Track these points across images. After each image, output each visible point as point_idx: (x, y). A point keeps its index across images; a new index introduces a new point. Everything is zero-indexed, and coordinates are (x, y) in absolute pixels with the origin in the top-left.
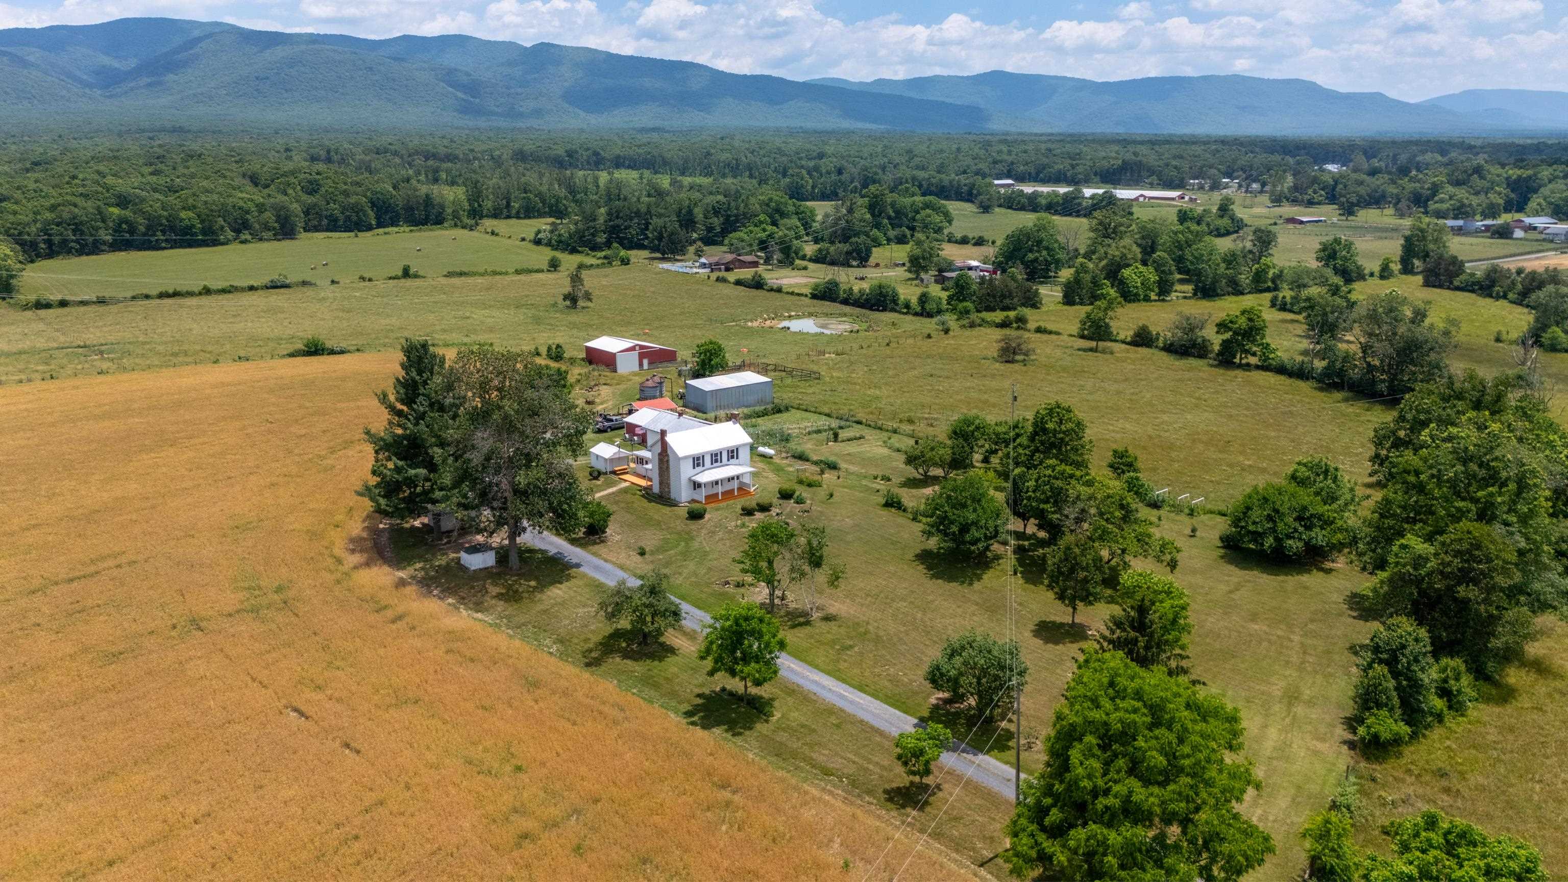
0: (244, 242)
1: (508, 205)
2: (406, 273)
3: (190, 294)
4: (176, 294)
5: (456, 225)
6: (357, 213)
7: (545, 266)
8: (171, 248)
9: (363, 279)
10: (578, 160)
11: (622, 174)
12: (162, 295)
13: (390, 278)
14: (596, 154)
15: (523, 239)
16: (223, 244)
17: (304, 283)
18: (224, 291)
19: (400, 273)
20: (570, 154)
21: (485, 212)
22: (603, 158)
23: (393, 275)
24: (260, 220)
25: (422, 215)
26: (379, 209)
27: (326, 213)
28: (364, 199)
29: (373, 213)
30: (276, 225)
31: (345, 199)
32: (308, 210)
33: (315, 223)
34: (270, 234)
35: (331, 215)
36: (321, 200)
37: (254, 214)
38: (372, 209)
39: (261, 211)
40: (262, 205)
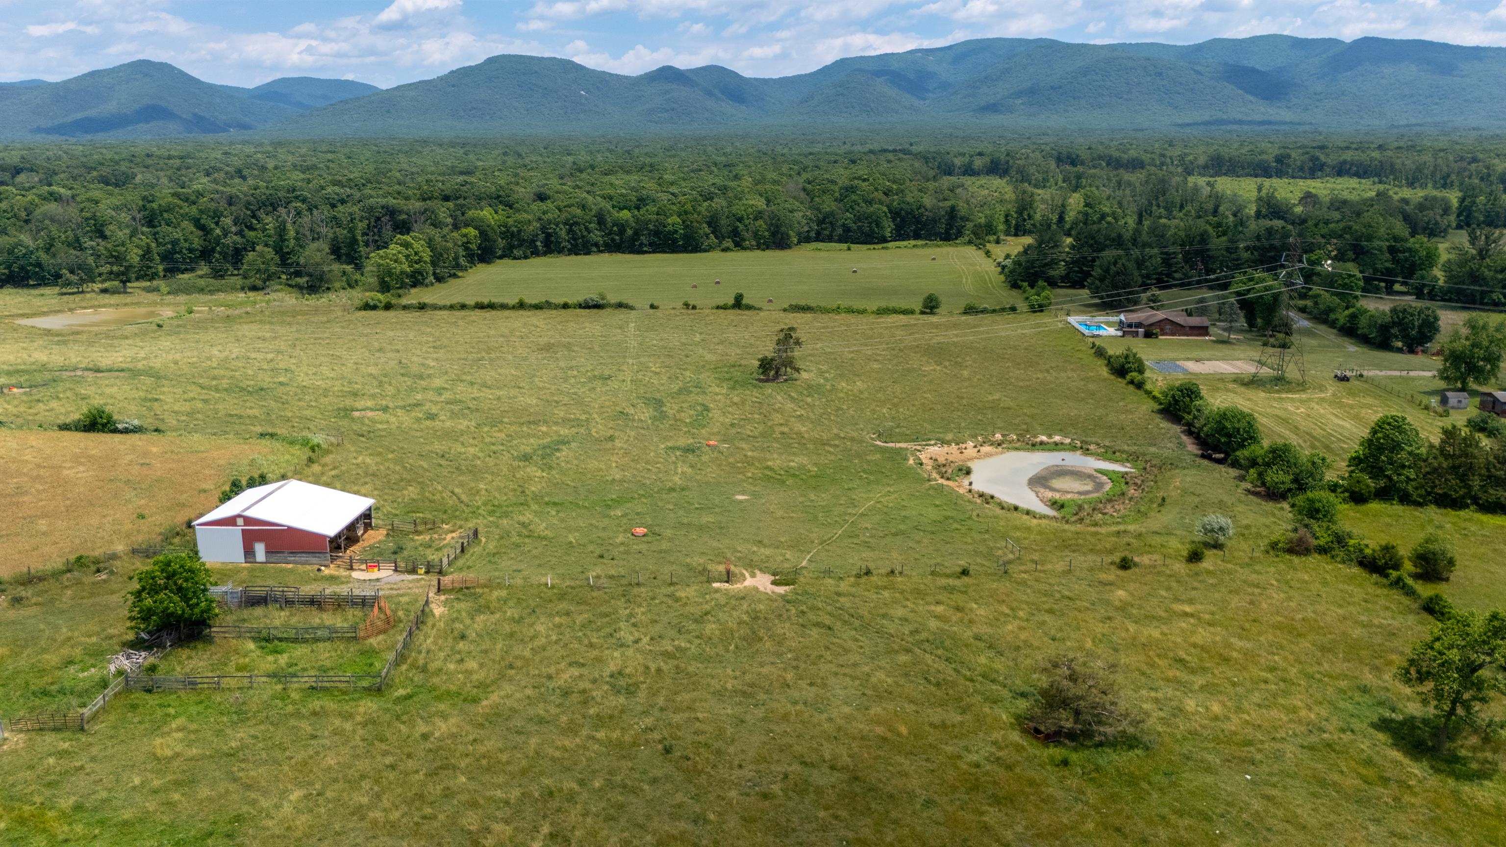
0: (725, 250)
2: (738, 303)
3: (504, 307)
4: (491, 306)
6: (870, 223)
7: (918, 306)
8: (654, 252)
9: (687, 305)
11: (1226, 185)
12: (480, 306)
13: (718, 307)
15: (999, 265)
16: (705, 251)
17: (620, 305)
18: (537, 307)
19: (731, 301)
23: (722, 303)
24: (752, 227)
25: (942, 228)
26: (903, 220)
27: (840, 223)
28: (885, 209)
29: (892, 224)
30: (766, 233)
31: (864, 208)
32: (824, 219)
33: (827, 232)
34: (754, 243)
35: (844, 225)
36: (840, 209)
37: (747, 222)
38: (894, 220)
39: (756, 219)
40: (760, 212)
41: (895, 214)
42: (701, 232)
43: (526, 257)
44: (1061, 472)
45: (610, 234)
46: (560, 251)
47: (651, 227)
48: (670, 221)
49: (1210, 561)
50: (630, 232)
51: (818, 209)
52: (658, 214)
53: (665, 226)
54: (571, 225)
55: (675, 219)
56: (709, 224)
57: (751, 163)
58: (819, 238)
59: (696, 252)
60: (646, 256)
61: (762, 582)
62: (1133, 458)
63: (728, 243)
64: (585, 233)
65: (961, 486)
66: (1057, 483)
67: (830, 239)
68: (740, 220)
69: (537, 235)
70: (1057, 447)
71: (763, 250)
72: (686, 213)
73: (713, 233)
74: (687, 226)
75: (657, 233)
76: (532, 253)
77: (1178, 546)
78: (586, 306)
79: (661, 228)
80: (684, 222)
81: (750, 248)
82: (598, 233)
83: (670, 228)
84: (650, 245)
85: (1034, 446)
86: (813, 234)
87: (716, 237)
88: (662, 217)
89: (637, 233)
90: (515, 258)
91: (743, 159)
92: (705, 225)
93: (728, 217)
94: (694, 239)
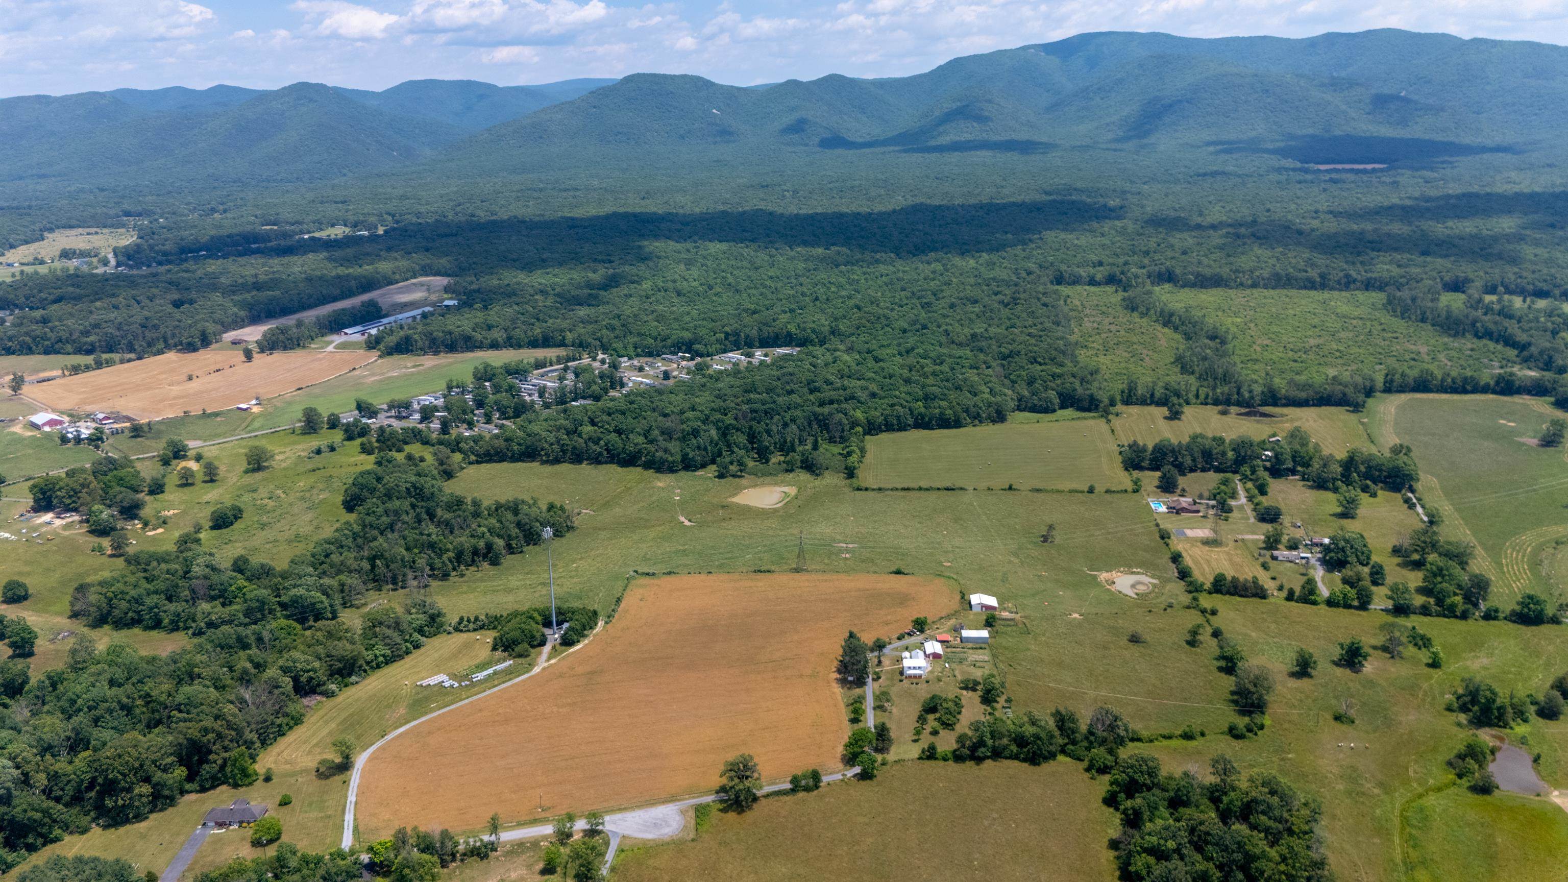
0: (975, 426)
2: (1010, 488)
3: (913, 489)
4: (908, 489)
6: (1047, 402)
8: (939, 429)
13: (1002, 489)
16: (964, 426)
18: (927, 489)
25: (1086, 405)
26: (1065, 397)
27: (1030, 401)
29: (1059, 401)
30: (995, 414)
32: (1021, 399)
33: (1023, 406)
34: (989, 421)
35: (1032, 403)
38: (1059, 395)
41: (1059, 391)
44: (1139, 583)
49: (1169, 610)
58: (1019, 409)
60: (936, 431)
61: (1076, 615)
62: (1159, 578)
63: (977, 422)
64: (904, 419)
65: (1112, 588)
66: (1138, 587)
70: (1138, 573)
77: (1163, 607)
78: (947, 489)
84: (937, 425)
85: (1133, 573)
86: (1015, 407)
87: (970, 418)
94: (959, 421)
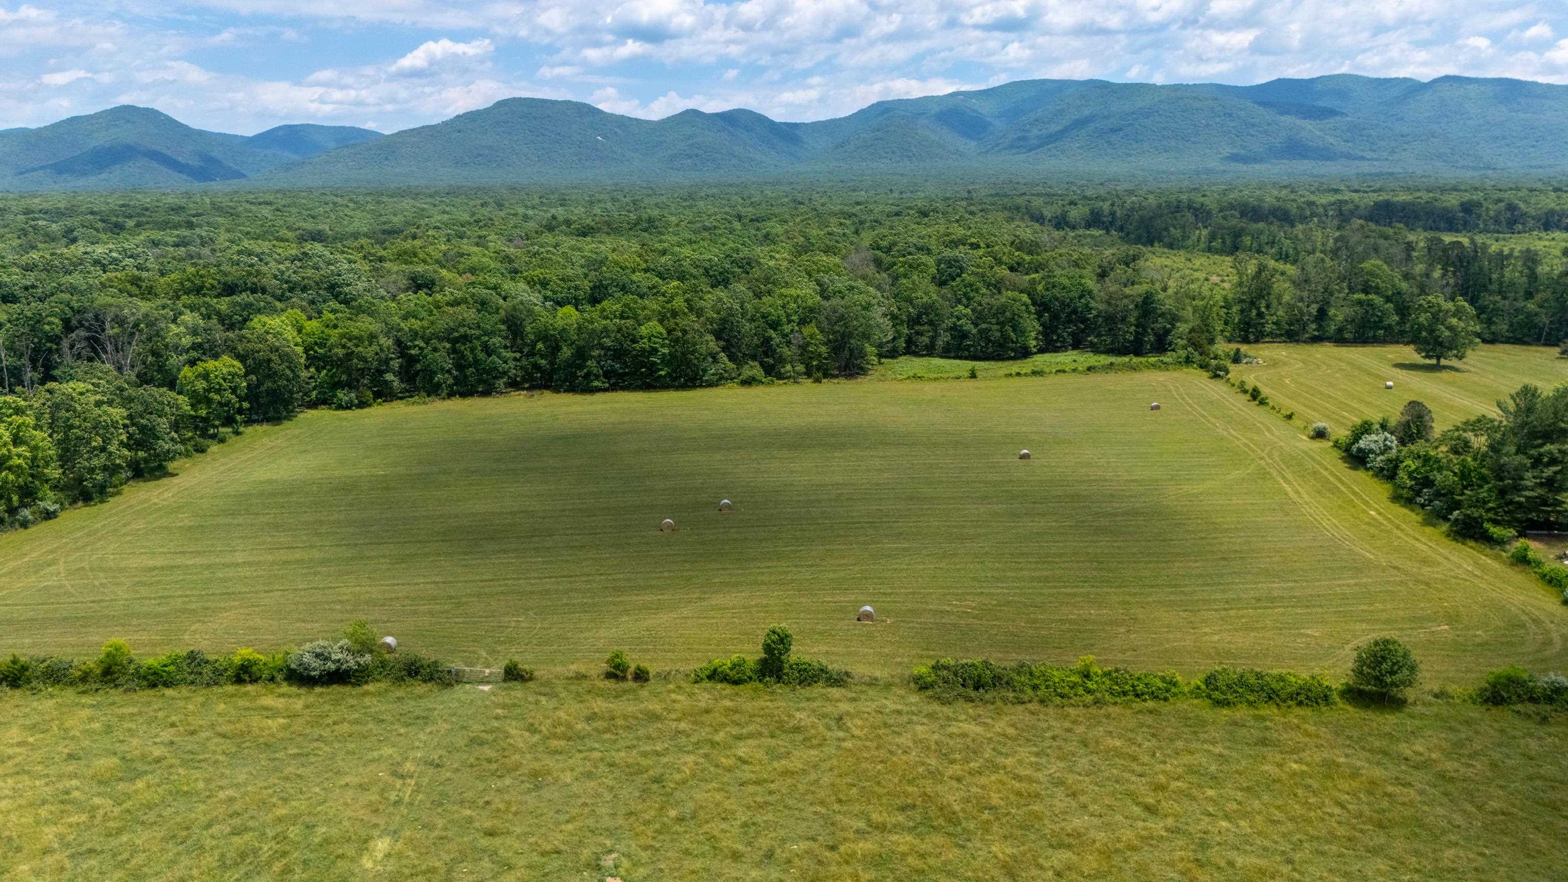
0: (748, 382)
1: (1322, 314)
5: (1188, 361)
6: (1002, 324)
8: (613, 388)
10: (1479, 216)
13: (714, 675)
14: (1511, 208)
15: (1320, 434)
16: (710, 385)
19: (753, 654)
20: (1468, 208)
21: (1268, 328)
22: (1524, 215)
23: (724, 661)
24: (796, 339)
25: (1129, 332)
26: (1055, 317)
27: (949, 323)
28: (1025, 298)
29: (1036, 324)
30: (823, 349)
31: (985, 298)
32: (919, 316)
33: (925, 340)
34: (801, 368)
35: (954, 328)
36: (943, 297)
37: (787, 328)
38: (1039, 315)
39: (803, 322)
40: (812, 310)
41: (1042, 306)
42: (703, 349)
43: (362, 405)
45: (532, 354)
46: (433, 390)
47: (607, 342)
48: (643, 330)
50: (566, 352)
51: (910, 301)
52: (622, 317)
53: (634, 341)
54: (454, 341)
55: (652, 327)
56: (718, 335)
57: (787, 217)
58: (912, 349)
59: (694, 387)
60: (599, 397)
63: (753, 369)
64: (482, 356)
67: (930, 351)
68: (775, 325)
69: (387, 361)
71: (817, 381)
72: (674, 314)
73: (724, 349)
74: (677, 340)
75: (618, 354)
76: (378, 395)
79: (627, 344)
80: (669, 332)
81: (794, 379)
82: (509, 355)
83: (644, 344)
84: (607, 375)
86: (902, 344)
87: (732, 358)
88: (630, 322)
89: (581, 355)
90: (340, 407)
91: (776, 210)
92: (710, 337)
93: (752, 320)
94: (689, 363)
